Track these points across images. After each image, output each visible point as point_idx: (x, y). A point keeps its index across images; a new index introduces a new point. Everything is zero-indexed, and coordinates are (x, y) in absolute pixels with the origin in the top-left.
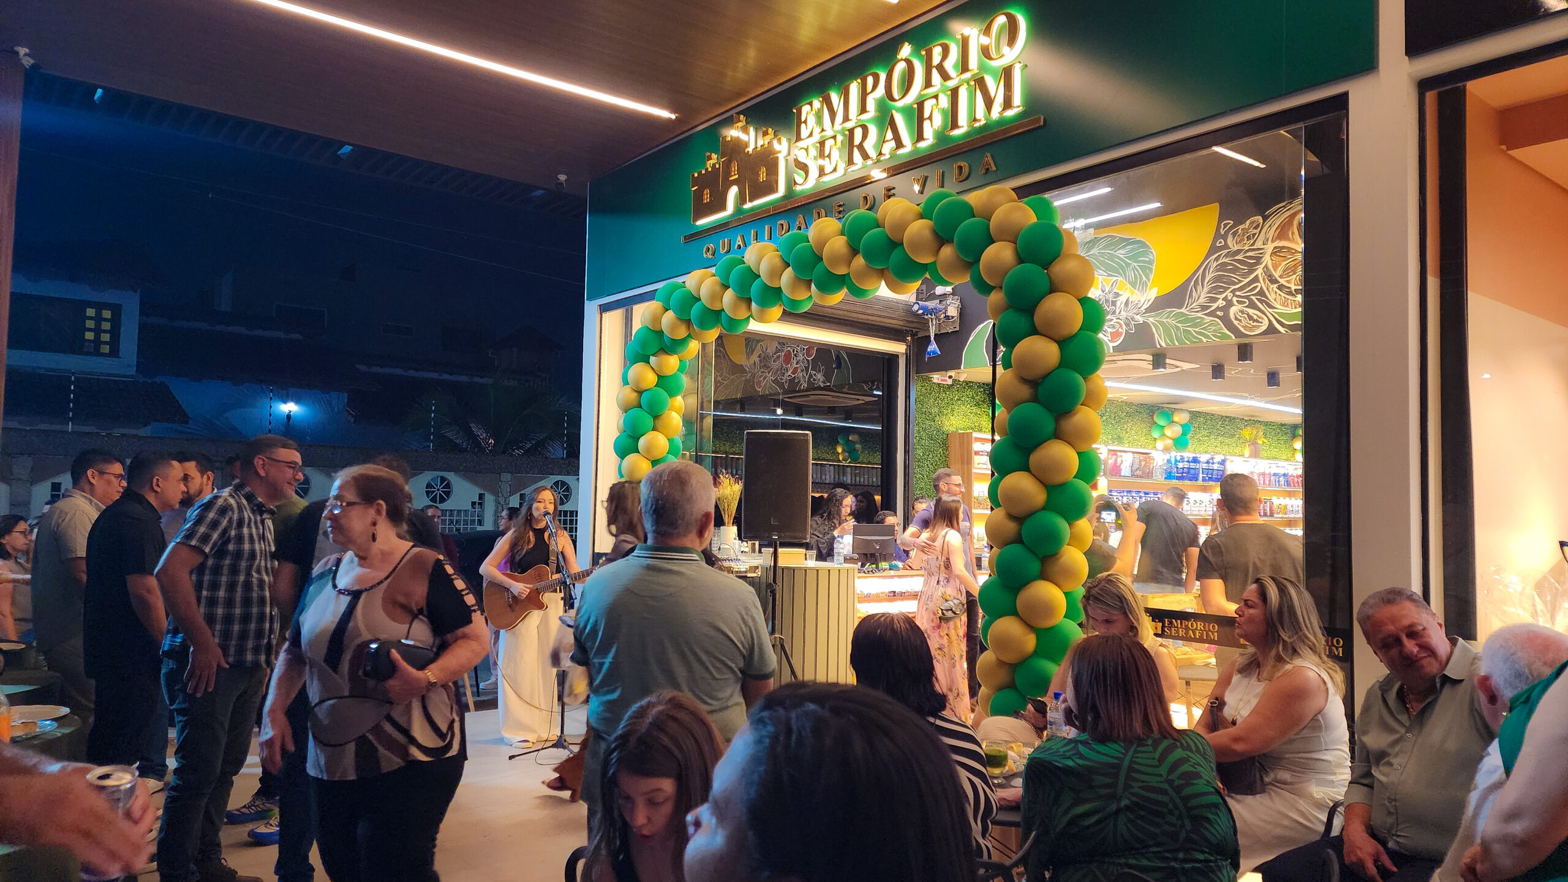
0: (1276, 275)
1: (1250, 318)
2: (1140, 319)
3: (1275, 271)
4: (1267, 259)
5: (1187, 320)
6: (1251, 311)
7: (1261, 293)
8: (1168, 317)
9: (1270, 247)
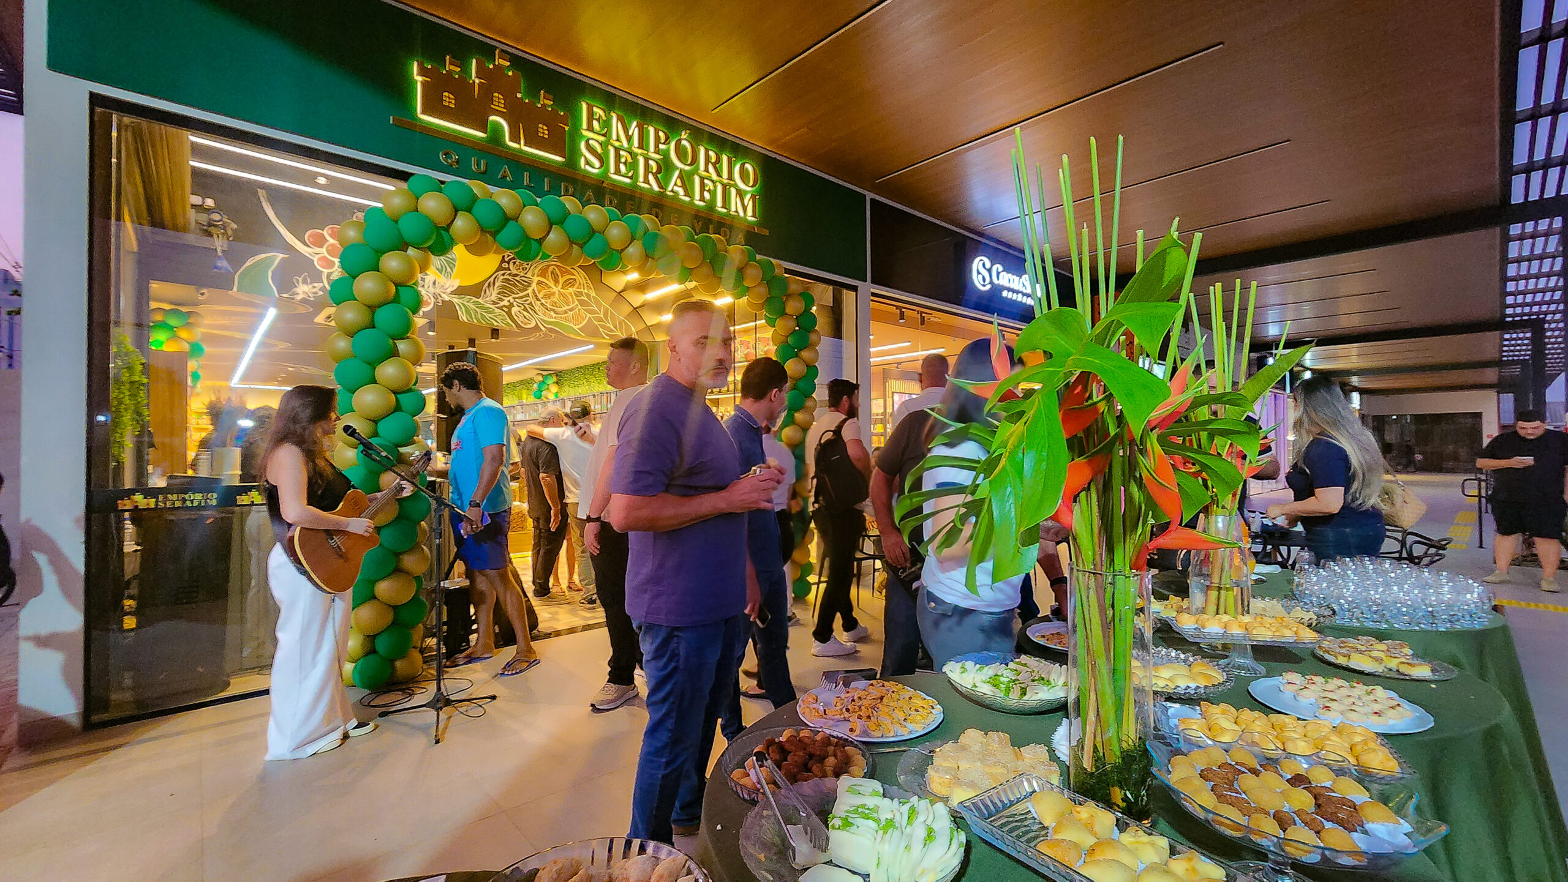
0: (540, 296)
1: (525, 317)
2: (447, 298)
3: (539, 293)
4: (534, 285)
5: (482, 307)
6: (525, 313)
7: (531, 304)
8: (470, 302)
9: (536, 279)
